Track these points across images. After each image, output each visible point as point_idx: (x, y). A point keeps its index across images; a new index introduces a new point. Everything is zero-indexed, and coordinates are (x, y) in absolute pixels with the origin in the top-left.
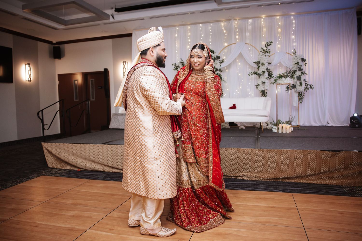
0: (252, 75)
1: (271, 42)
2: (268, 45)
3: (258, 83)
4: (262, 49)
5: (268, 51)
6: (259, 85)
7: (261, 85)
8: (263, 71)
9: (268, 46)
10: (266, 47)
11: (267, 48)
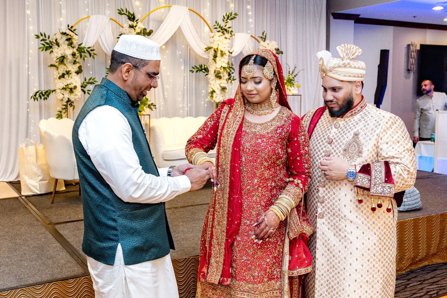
0: (197, 72)
1: (236, 14)
2: (228, 18)
3: (212, 89)
4: (218, 24)
5: (228, 29)
6: (214, 92)
7: (218, 91)
8: (221, 67)
9: (228, 20)
10: (225, 21)
11: (227, 22)
